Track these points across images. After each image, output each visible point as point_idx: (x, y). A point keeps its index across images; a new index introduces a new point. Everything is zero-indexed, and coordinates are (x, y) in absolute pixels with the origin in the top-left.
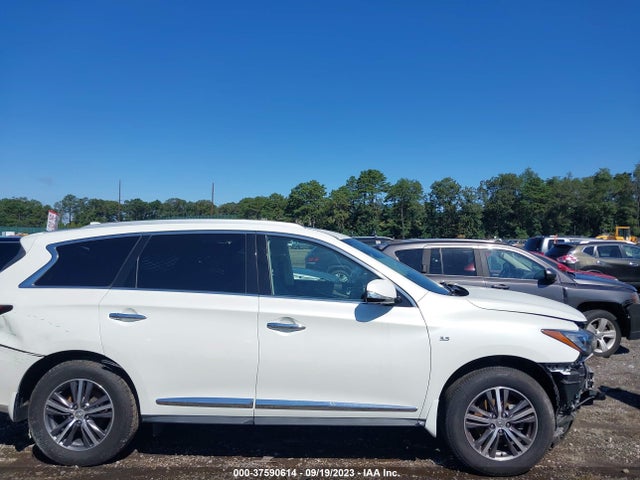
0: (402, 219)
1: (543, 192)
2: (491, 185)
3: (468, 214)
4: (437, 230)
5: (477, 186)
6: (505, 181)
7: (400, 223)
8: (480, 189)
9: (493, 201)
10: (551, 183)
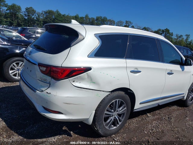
0: (13, 19)
1: (62, 18)
2: (46, 13)
3: (38, 21)
4: (27, 25)
5: (41, 12)
6: (50, 12)
7: (12, 20)
8: (42, 13)
9: (46, 18)
10: (63, 16)
